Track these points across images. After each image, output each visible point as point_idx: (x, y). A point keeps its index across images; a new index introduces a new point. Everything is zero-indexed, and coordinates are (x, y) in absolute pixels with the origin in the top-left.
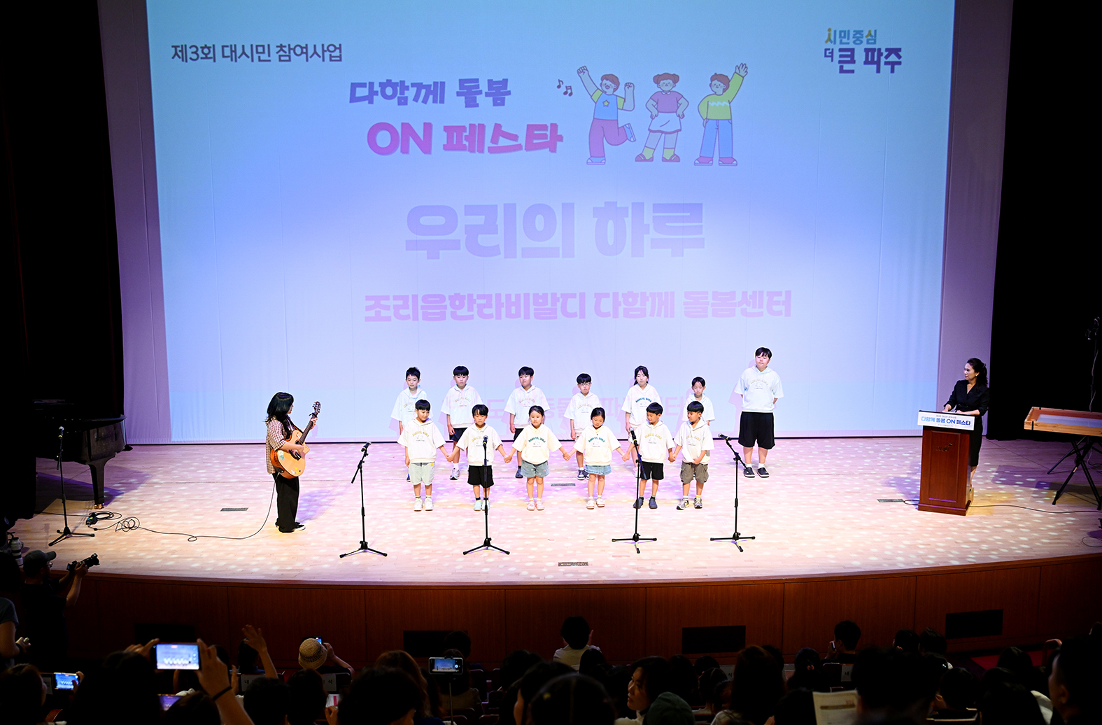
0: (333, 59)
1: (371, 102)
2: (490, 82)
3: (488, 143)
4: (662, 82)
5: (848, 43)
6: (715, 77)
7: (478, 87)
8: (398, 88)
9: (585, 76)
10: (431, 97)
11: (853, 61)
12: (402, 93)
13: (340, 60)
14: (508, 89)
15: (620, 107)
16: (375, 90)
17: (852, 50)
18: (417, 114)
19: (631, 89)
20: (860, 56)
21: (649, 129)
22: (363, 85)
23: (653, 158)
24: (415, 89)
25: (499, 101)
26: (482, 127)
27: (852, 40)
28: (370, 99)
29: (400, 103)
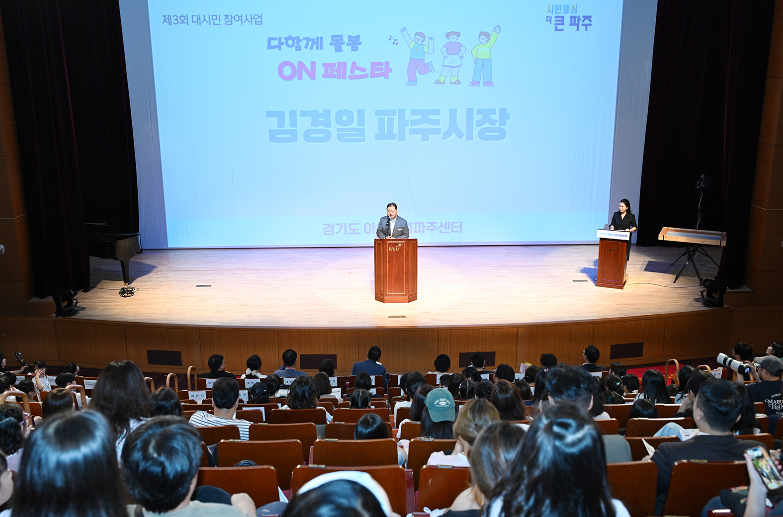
0: (257, 23)
1: (280, 49)
2: (349, 37)
3: (348, 73)
4: (450, 37)
5: (560, 13)
6: (482, 34)
7: (342, 40)
8: (296, 41)
9: (405, 33)
10: (315, 46)
11: (563, 24)
12: (298, 43)
13: (261, 24)
14: (360, 41)
15: (426, 51)
16: (282, 41)
17: (563, 17)
18: (307, 56)
19: (432, 41)
20: (567, 20)
21: (443, 65)
22: (275, 39)
23: (445, 82)
24: (306, 41)
25: (355, 49)
26: (345, 64)
27: (563, 11)
28: (279, 47)
29: (296, 50)
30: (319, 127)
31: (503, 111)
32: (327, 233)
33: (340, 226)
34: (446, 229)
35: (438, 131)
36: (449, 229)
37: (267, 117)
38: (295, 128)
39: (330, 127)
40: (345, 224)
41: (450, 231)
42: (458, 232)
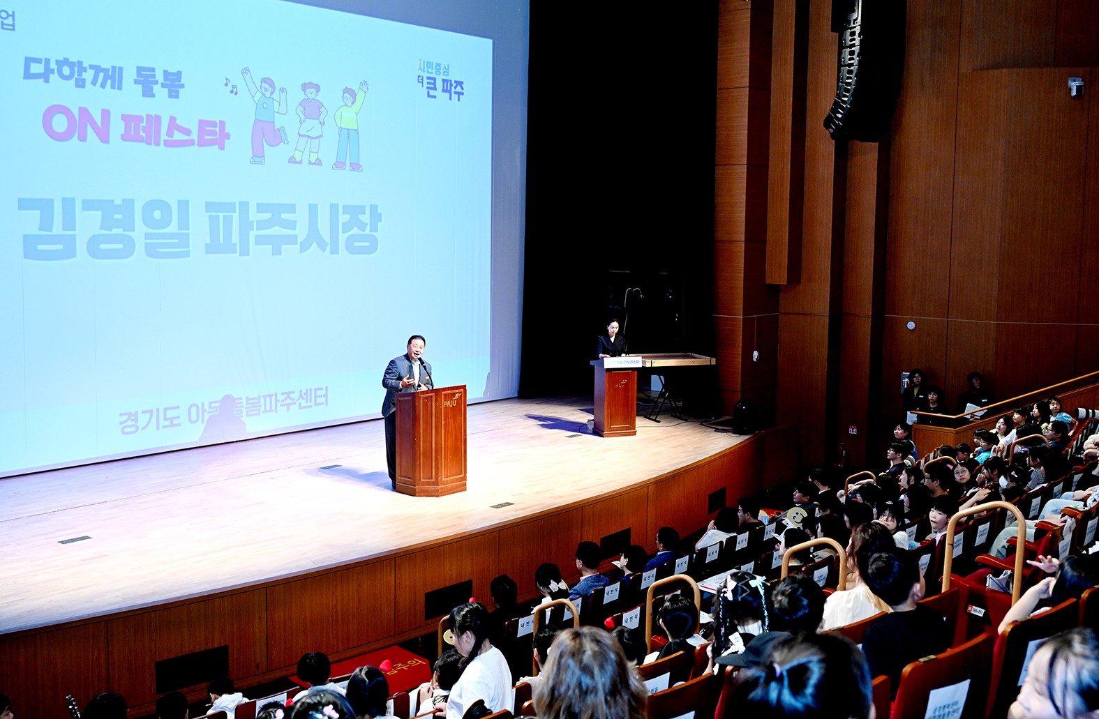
0: (5, 27)
1: (47, 81)
2: (166, 72)
3: (164, 137)
4: (308, 90)
5: (432, 73)
6: (346, 90)
7: (154, 76)
8: (76, 69)
9: (248, 77)
10: (109, 82)
11: (435, 89)
12: (80, 74)
13: (14, 29)
14: (182, 82)
15: (276, 110)
16: (51, 67)
17: (435, 79)
18: (95, 99)
19: (285, 93)
20: (439, 85)
21: (299, 134)
22: (38, 61)
23: (301, 160)
24: (93, 71)
25: (174, 95)
26: (158, 118)
27: (434, 71)
28: (45, 77)
29: (77, 86)
30: (115, 231)
31: (374, 208)
32: (126, 430)
33: (149, 414)
34: (307, 402)
35: (292, 240)
36: (311, 402)
37: (19, 209)
38: (72, 233)
39: (133, 230)
40: (158, 410)
41: (313, 403)
42: (323, 404)
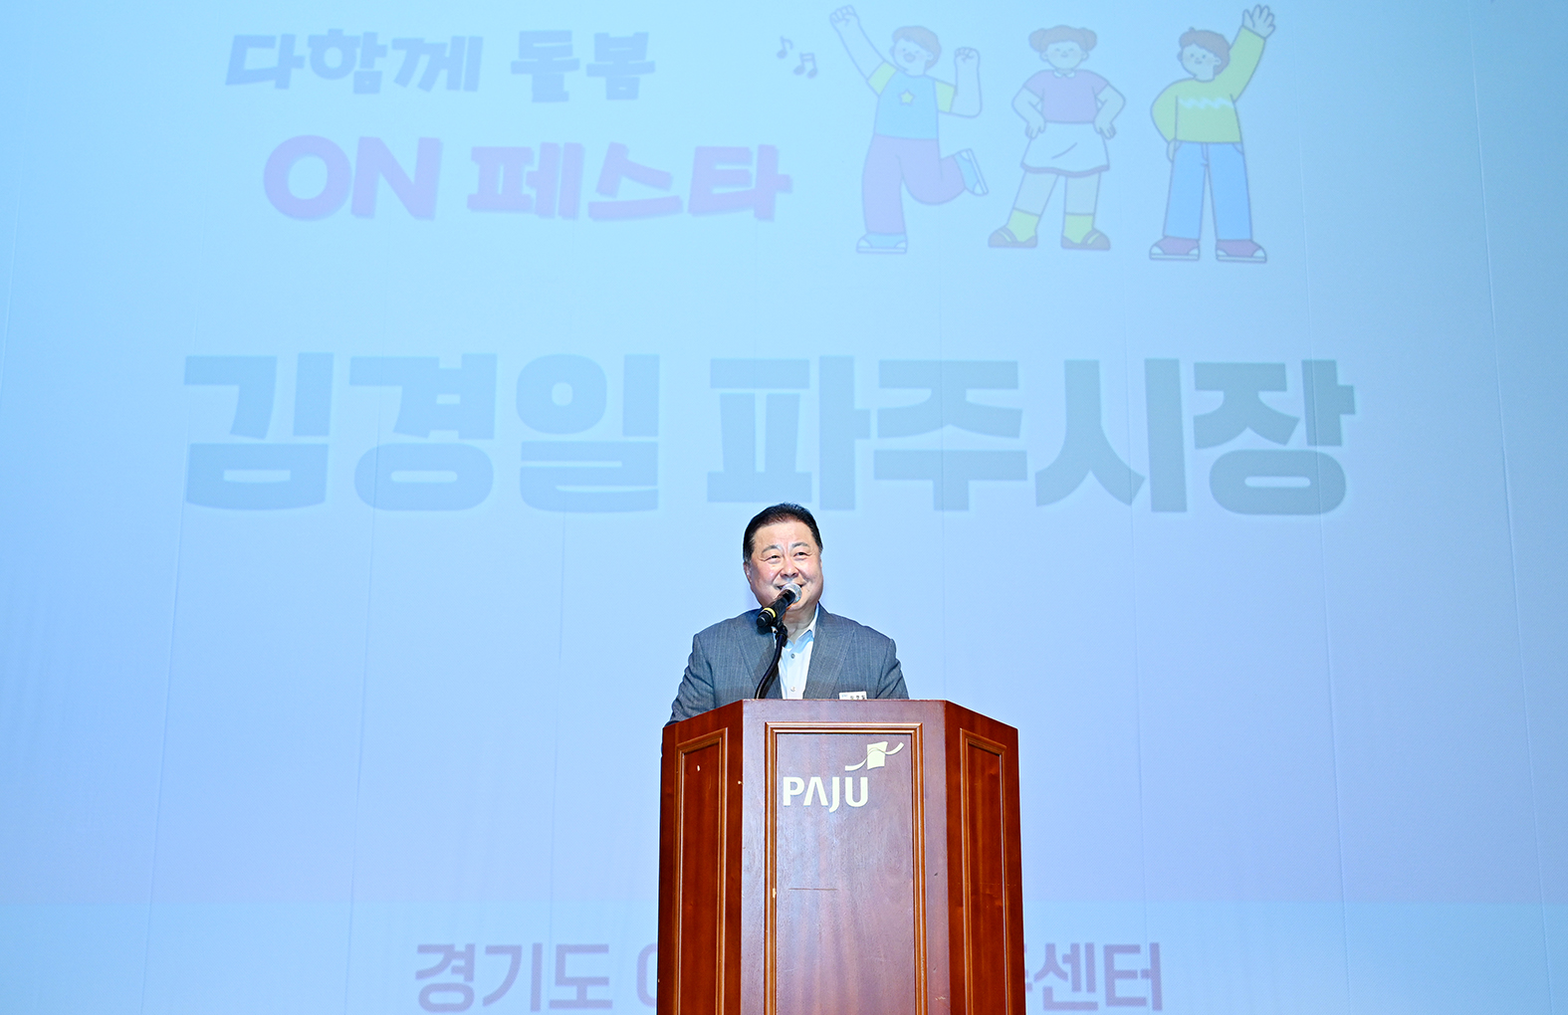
1: (283, 84)
2: (601, 39)
3: (589, 193)
4: (1052, 48)
6: (1190, 37)
7: (568, 51)
8: (359, 51)
9: (850, 30)
10: (443, 75)
12: (367, 63)
14: (648, 59)
15: (944, 107)
16: (296, 53)
18: (402, 114)
19: (972, 62)
21: (1023, 165)
22: (265, 42)
23: (1036, 237)
24: (402, 54)
25: (624, 89)
26: (575, 152)
28: (280, 77)
29: (359, 88)
30: (436, 437)
31: (1319, 374)
32: (435, 998)
33: (506, 960)
34: (1076, 987)
35: (1011, 466)
36: (1091, 988)
37: (187, 382)
38: (319, 440)
39: (490, 436)
40: (537, 949)
41: (1100, 996)
42: (1141, 1002)
